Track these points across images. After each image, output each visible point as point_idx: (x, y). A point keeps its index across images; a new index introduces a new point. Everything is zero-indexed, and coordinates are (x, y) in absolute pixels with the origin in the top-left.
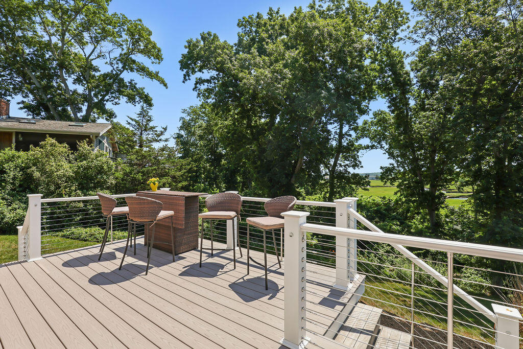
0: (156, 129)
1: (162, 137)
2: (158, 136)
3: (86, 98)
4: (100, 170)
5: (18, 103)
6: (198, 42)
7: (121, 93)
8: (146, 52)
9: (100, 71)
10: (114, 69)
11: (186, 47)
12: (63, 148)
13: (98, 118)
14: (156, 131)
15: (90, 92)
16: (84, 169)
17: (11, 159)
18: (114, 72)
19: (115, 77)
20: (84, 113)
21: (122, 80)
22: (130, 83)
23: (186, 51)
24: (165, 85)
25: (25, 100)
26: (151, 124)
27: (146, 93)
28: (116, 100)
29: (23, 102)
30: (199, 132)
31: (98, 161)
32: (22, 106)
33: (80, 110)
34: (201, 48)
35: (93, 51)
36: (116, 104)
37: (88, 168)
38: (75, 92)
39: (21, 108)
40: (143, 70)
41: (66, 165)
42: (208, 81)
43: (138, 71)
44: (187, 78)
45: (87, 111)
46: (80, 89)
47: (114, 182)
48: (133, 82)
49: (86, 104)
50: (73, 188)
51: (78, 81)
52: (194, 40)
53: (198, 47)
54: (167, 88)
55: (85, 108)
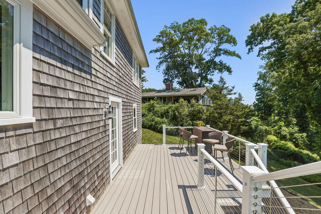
0: (229, 88)
1: (233, 92)
2: (230, 92)
3: (200, 75)
4: (199, 112)
5: (177, 82)
6: (258, 24)
7: (215, 68)
8: (228, 41)
9: (205, 60)
10: (211, 57)
11: (250, 31)
12: (185, 103)
13: (206, 83)
14: (229, 89)
15: (201, 72)
16: (192, 111)
17: (171, 107)
18: (212, 59)
19: (212, 61)
20: (199, 82)
21: (215, 62)
22: (219, 62)
23: (250, 33)
24: (240, 58)
25: (179, 80)
26: (225, 86)
27: (228, 66)
28: (212, 73)
29: (178, 81)
30: (272, 80)
31: (197, 107)
32: (178, 83)
33: (197, 81)
34: (261, 28)
35: (202, 51)
36: (212, 75)
37: (194, 111)
38: (195, 73)
39: (178, 84)
40: (227, 52)
41: (186, 110)
42: (269, 47)
43: (223, 54)
44: (251, 50)
45: (200, 81)
46: (197, 71)
47: (205, 117)
48: (221, 61)
49: (200, 78)
50: (188, 120)
51: (196, 67)
52: (256, 24)
53: (258, 28)
54: (241, 59)
55: (199, 80)
